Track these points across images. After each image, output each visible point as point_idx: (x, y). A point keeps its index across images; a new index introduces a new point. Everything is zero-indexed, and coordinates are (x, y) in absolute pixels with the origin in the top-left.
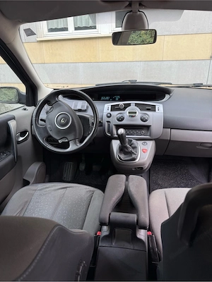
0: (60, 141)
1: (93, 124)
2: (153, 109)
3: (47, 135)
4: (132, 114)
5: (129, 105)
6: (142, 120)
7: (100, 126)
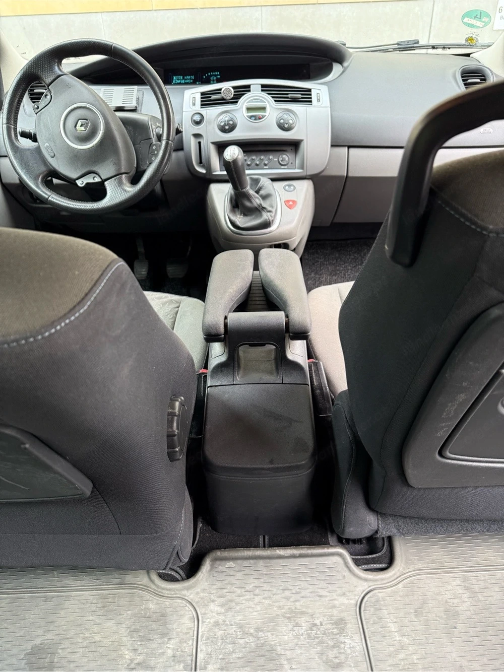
0: (80, 183)
1: (159, 138)
2: (305, 97)
3: (43, 169)
4: (256, 112)
5: (247, 88)
6: (282, 127)
7: (176, 150)
